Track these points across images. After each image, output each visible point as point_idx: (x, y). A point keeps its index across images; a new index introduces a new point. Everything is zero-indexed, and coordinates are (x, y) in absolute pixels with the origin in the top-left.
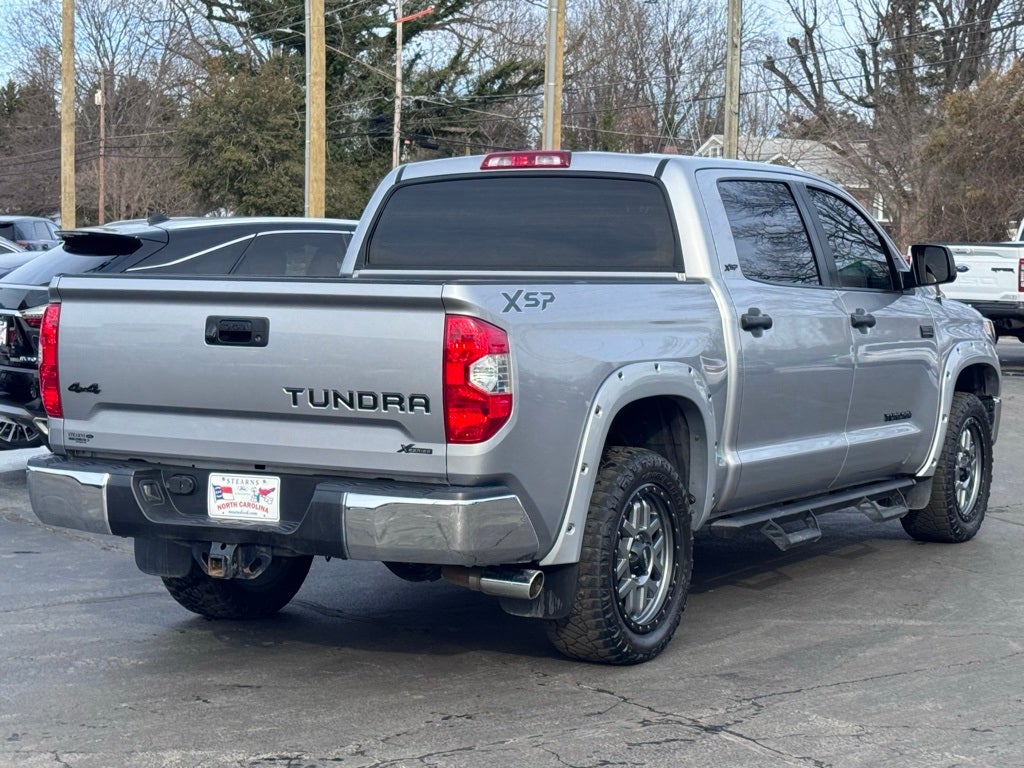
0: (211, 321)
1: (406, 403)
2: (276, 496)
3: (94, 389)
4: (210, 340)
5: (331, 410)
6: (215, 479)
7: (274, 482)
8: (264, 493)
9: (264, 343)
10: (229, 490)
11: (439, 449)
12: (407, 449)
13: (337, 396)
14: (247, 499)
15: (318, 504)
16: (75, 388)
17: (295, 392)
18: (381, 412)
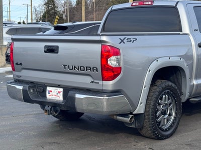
0: (45, 46)
1: (92, 69)
2: (62, 93)
3: (21, 64)
4: (45, 52)
5: (73, 71)
6: (48, 88)
7: (61, 90)
8: (59, 92)
9: (57, 53)
10: (51, 91)
11: (100, 82)
12: (92, 82)
13: (75, 67)
14: (55, 94)
15: (69, 96)
16: (17, 64)
17: (65, 66)
18: (85, 72)
